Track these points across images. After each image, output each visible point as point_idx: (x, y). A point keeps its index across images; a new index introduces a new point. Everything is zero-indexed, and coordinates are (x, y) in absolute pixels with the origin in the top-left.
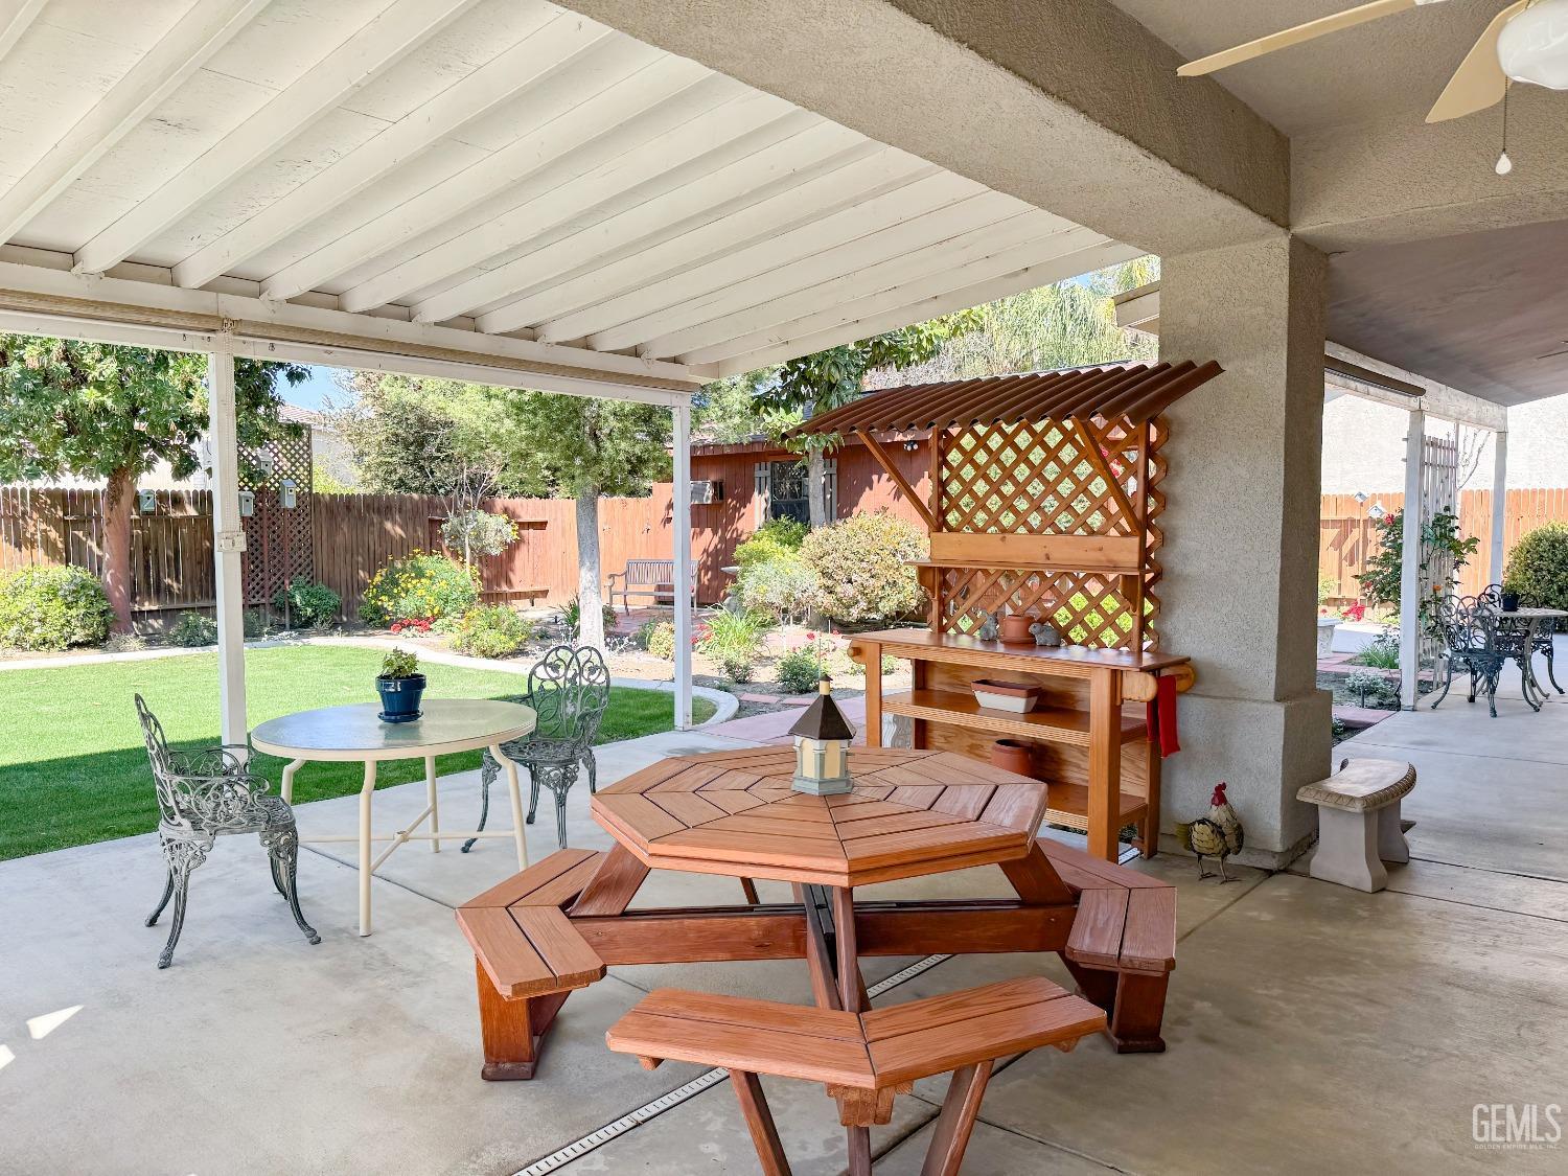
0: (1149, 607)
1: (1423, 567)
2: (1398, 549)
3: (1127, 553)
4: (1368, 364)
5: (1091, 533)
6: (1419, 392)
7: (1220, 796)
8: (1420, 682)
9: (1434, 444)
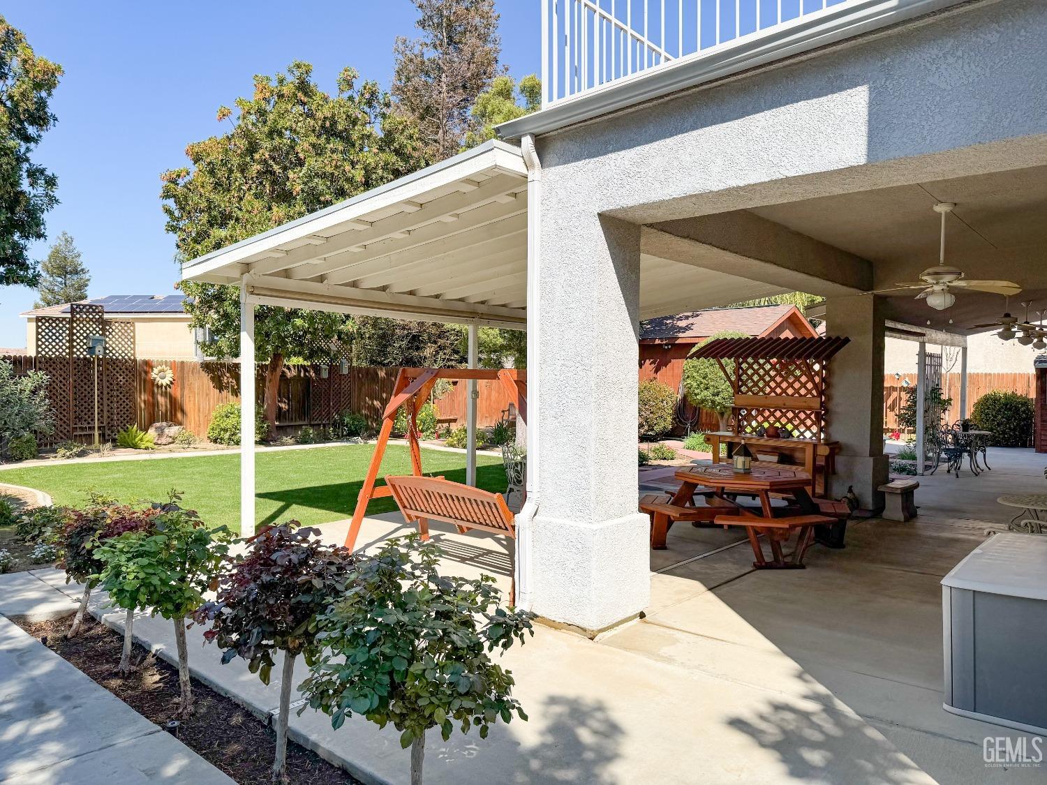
0: (823, 423)
1: (926, 411)
2: (915, 403)
3: (816, 404)
4: (899, 326)
5: (801, 395)
6: (923, 335)
7: (850, 490)
8: (926, 466)
9: (931, 356)
